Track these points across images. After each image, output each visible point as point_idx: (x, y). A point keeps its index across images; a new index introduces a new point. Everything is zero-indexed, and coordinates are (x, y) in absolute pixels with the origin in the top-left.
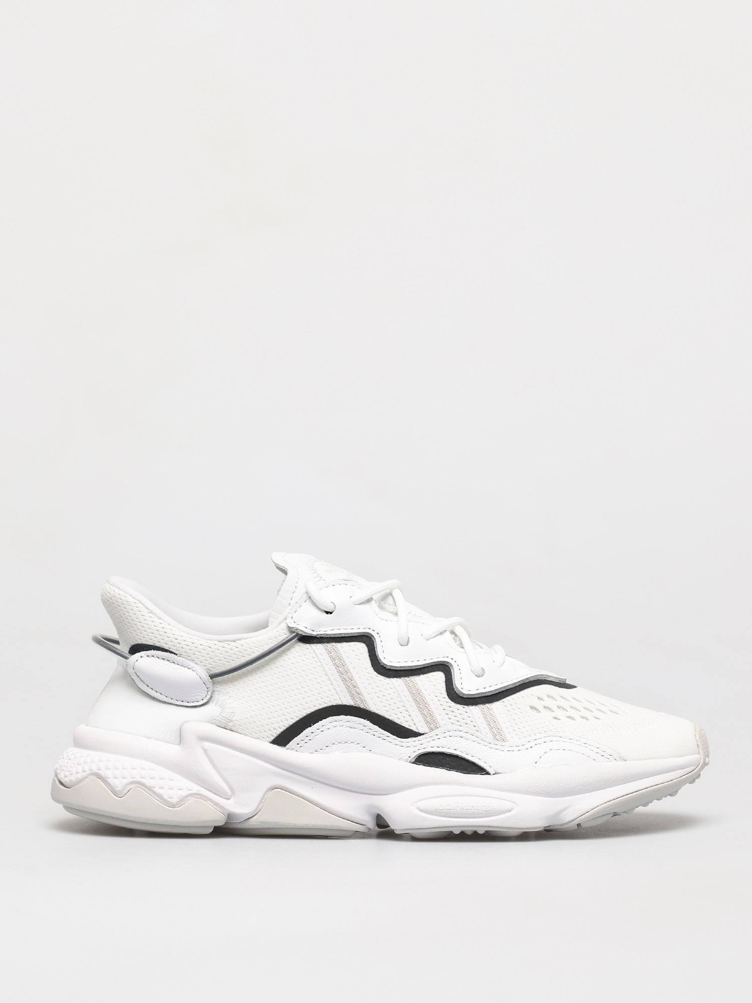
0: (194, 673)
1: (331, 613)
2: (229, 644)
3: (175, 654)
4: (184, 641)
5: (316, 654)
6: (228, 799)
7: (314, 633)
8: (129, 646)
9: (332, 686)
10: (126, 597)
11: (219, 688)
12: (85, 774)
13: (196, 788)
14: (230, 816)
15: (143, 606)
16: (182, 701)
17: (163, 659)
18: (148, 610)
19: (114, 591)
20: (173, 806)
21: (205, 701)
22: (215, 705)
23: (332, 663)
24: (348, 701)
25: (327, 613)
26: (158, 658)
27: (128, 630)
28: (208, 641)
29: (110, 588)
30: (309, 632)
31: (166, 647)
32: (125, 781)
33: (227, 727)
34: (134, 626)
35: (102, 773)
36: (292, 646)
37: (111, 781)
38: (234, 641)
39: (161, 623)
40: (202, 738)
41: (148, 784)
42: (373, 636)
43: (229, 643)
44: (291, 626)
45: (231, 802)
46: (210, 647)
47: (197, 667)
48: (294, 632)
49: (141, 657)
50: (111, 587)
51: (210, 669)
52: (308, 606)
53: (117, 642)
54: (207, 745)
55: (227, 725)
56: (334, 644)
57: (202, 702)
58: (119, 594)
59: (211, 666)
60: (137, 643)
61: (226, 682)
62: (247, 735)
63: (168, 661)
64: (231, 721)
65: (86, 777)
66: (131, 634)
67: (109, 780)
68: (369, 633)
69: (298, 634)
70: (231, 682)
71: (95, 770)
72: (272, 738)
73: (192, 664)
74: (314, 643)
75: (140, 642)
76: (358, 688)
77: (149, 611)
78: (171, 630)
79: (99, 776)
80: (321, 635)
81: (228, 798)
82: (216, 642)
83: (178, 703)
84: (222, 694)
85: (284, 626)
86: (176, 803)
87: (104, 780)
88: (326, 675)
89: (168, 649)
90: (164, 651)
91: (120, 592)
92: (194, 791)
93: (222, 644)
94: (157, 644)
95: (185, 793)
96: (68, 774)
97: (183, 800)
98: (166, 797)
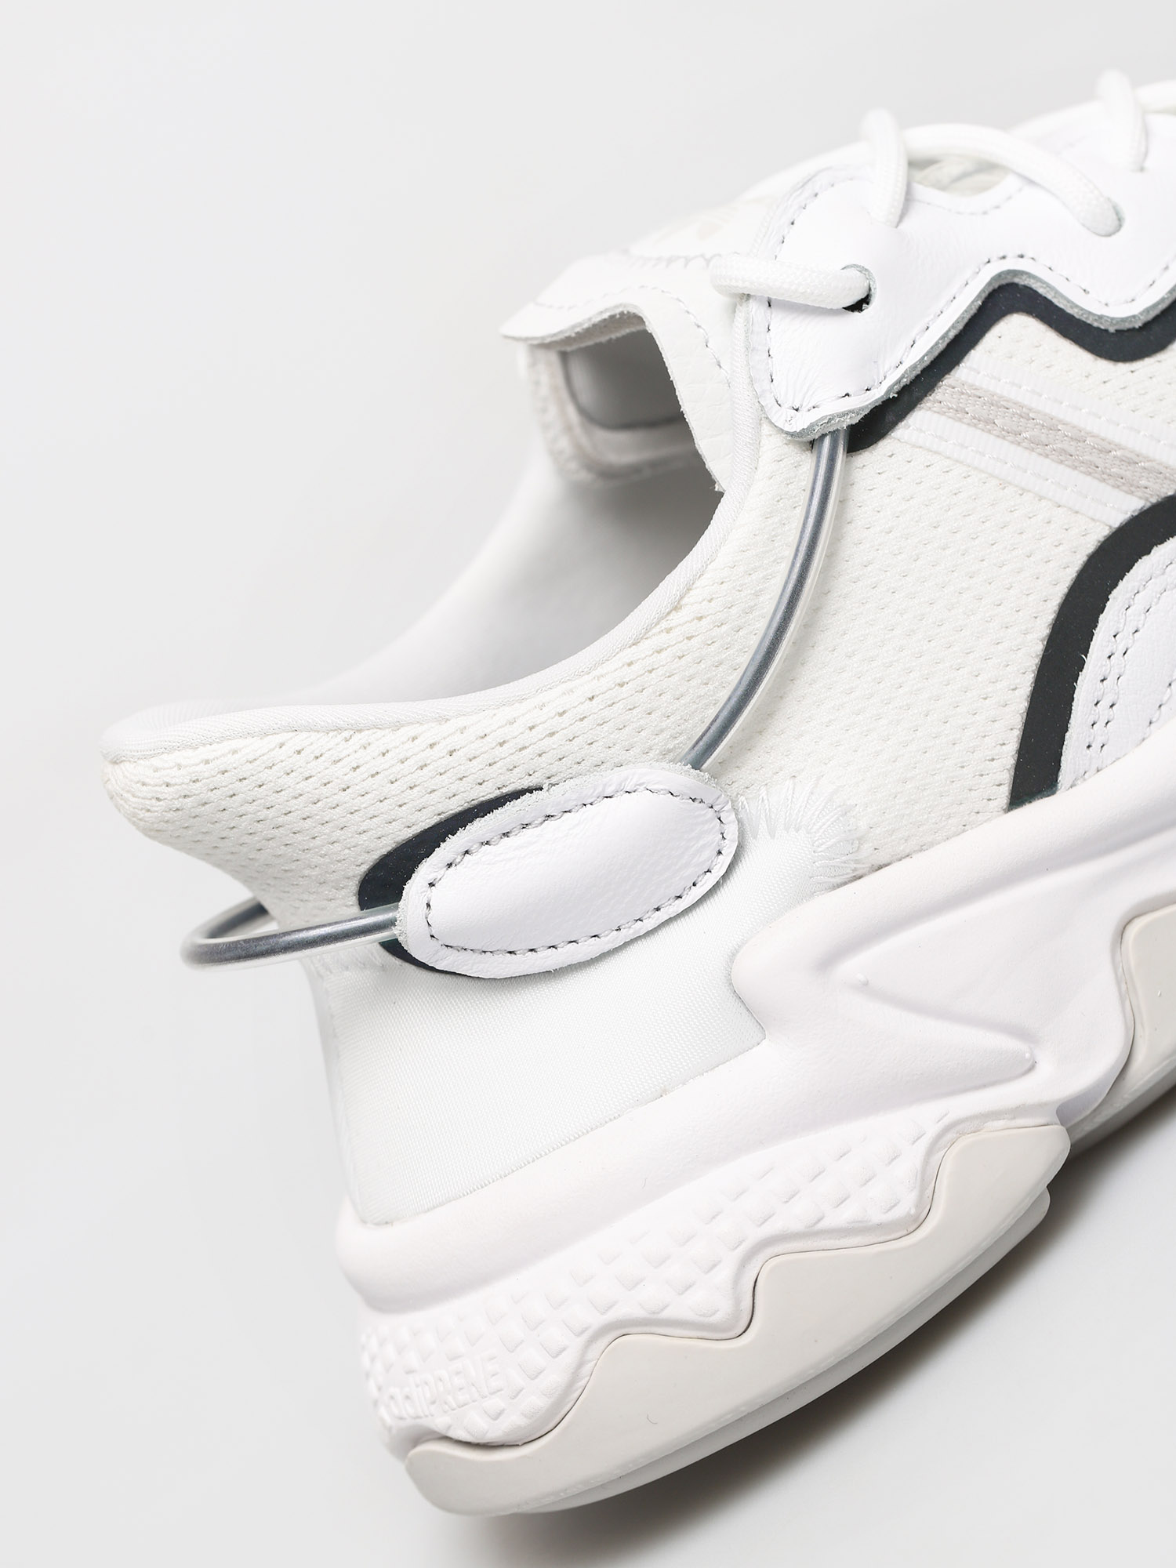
0: (642, 796)
1: (866, 300)
2: (669, 630)
3: (530, 790)
4: (531, 728)
5: (930, 450)
6: (1032, 1068)
7: (878, 394)
8: (353, 886)
9: (1044, 503)
10: (235, 752)
11: (742, 776)
12: (569, 1359)
13: (931, 1115)
14: (1064, 1113)
15: (314, 736)
16: (658, 909)
17: (506, 835)
18: (339, 729)
19: (179, 767)
20: (917, 1222)
21: (729, 851)
22: (773, 836)
23: (992, 437)
24: (1120, 508)
25: (857, 307)
26: (488, 843)
27: (317, 842)
28: (600, 671)
29: (156, 770)
30: (864, 401)
31: (488, 792)
32: (724, 1273)
33: (862, 868)
34: (329, 815)
35: (629, 1308)
36: (847, 485)
37: (683, 1308)
38: (676, 608)
39: (414, 739)
40: (828, 961)
41: (797, 1226)
42: (1016, 273)
43: (664, 625)
44: (800, 423)
45: (1046, 1067)
46: (621, 685)
47: (632, 775)
48: (823, 436)
49: (431, 885)
50: (156, 762)
51: (671, 746)
52: (787, 331)
53: (257, 912)
54: (854, 967)
55: (857, 861)
56: (949, 380)
57: (721, 866)
58: (207, 762)
59: (665, 735)
60: (376, 856)
61: (746, 746)
62: (932, 844)
63: (525, 826)
64: (861, 840)
65: (581, 1364)
66: (337, 847)
67: (666, 1314)
68: (999, 275)
69: (834, 434)
70: (760, 732)
71: (597, 1320)
72: (1005, 791)
73: (612, 779)
74: (894, 425)
75: (386, 846)
76: (1119, 447)
77: (346, 734)
78: (462, 730)
79: (622, 1328)
80: (899, 381)
81: (1028, 1065)
82: (629, 654)
83: (649, 924)
84: (763, 789)
85: (773, 446)
86: (917, 1206)
87: (650, 1324)
88: (1003, 484)
89: (497, 793)
90: (490, 811)
91: (204, 752)
92: (932, 1131)
93: (645, 645)
94: (455, 806)
95: (912, 1159)
96: (496, 1403)
97: (927, 1183)
98: (877, 1217)
